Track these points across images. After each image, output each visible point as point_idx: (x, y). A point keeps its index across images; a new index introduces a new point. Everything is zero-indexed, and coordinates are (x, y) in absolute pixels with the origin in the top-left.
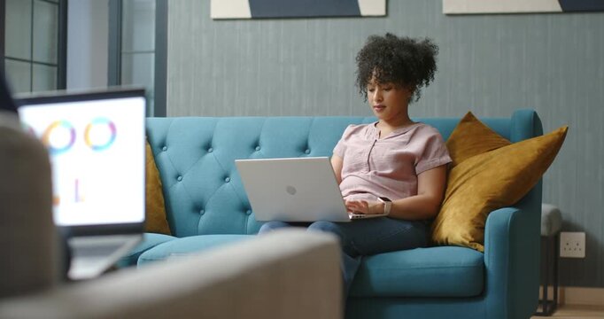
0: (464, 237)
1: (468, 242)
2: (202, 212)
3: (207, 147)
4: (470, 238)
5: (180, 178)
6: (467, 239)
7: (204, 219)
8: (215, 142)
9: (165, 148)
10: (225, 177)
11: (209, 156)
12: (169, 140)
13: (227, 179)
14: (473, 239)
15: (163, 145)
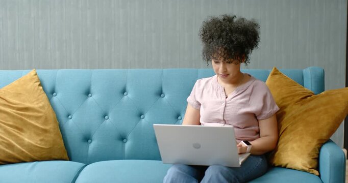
0: (304, 166)
1: (307, 169)
2: (90, 141)
3: (88, 93)
4: (308, 166)
5: (70, 117)
6: (306, 167)
7: (92, 146)
8: (93, 89)
9: (54, 94)
10: (105, 115)
11: (90, 99)
12: (57, 88)
13: (106, 117)
14: (311, 167)
15: (53, 92)
